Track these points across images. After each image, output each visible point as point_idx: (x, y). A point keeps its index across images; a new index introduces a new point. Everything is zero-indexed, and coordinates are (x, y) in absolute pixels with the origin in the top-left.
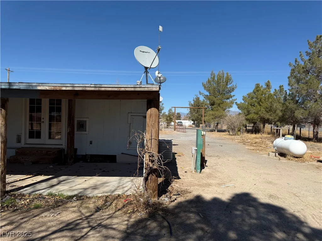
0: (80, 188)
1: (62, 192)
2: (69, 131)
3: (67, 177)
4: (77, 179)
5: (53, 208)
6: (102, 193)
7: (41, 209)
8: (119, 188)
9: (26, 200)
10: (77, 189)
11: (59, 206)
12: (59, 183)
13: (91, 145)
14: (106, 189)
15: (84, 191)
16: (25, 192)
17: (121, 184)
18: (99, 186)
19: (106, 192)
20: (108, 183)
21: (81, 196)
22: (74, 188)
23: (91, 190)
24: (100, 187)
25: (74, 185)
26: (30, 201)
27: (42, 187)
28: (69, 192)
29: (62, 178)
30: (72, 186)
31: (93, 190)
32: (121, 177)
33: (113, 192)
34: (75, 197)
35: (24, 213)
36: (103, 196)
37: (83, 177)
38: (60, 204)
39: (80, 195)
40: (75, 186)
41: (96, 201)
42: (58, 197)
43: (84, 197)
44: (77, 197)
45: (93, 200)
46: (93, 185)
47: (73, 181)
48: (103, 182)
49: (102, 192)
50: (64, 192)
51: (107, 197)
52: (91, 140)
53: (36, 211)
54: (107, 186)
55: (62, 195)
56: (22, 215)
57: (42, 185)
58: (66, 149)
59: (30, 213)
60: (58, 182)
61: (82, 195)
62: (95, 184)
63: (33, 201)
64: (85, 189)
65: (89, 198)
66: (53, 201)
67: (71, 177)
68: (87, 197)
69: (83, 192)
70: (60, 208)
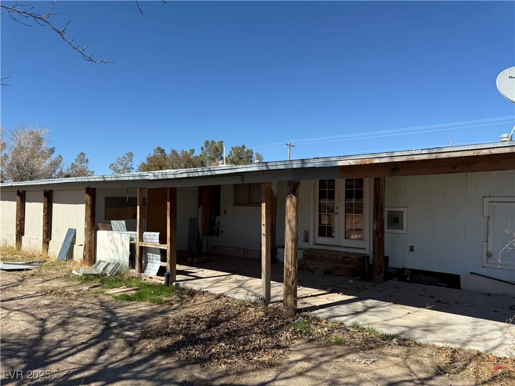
0: (402, 324)
1: (374, 326)
2: (375, 228)
3: (378, 303)
4: (394, 308)
5: (363, 349)
6: (442, 342)
7: (346, 347)
8: (475, 339)
9: (322, 327)
10: (396, 324)
11: (371, 348)
12: (366, 310)
13: (412, 252)
14: (449, 336)
15: (408, 331)
16: (321, 316)
17: (479, 333)
18: (436, 328)
19: (452, 342)
20: (450, 325)
21: (405, 340)
22: (392, 322)
23: (421, 332)
24: (436, 330)
25: (390, 317)
26: (329, 331)
27: (341, 311)
28: (384, 328)
29: (370, 302)
30: (387, 319)
31: (426, 332)
32: (475, 319)
33: (465, 344)
34: (395, 339)
35: (323, 347)
36: (447, 348)
37: (403, 306)
38: (372, 345)
39: (403, 336)
40: (393, 319)
41: (434, 354)
42: (368, 333)
43: (411, 342)
44: (398, 340)
45: (428, 351)
46: (422, 324)
47: (388, 311)
48: (441, 321)
49: (442, 340)
50: (376, 326)
51: (454, 351)
52: (412, 245)
53: (339, 349)
54: (451, 331)
55: (373, 331)
56: (320, 349)
57: (341, 308)
58: (371, 257)
59: (331, 349)
60: (365, 308)
61: (407, 337)
62: (427, 322)
63: (332, 331)
64: (411, 328)
65: (420, 345)
66: (362, 338)
67: (383, 304)
68: (415, 343)
69: (407, 333)
70: (373, 351)
